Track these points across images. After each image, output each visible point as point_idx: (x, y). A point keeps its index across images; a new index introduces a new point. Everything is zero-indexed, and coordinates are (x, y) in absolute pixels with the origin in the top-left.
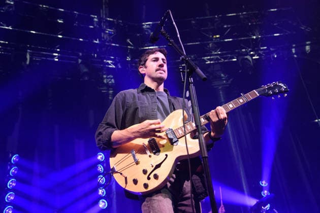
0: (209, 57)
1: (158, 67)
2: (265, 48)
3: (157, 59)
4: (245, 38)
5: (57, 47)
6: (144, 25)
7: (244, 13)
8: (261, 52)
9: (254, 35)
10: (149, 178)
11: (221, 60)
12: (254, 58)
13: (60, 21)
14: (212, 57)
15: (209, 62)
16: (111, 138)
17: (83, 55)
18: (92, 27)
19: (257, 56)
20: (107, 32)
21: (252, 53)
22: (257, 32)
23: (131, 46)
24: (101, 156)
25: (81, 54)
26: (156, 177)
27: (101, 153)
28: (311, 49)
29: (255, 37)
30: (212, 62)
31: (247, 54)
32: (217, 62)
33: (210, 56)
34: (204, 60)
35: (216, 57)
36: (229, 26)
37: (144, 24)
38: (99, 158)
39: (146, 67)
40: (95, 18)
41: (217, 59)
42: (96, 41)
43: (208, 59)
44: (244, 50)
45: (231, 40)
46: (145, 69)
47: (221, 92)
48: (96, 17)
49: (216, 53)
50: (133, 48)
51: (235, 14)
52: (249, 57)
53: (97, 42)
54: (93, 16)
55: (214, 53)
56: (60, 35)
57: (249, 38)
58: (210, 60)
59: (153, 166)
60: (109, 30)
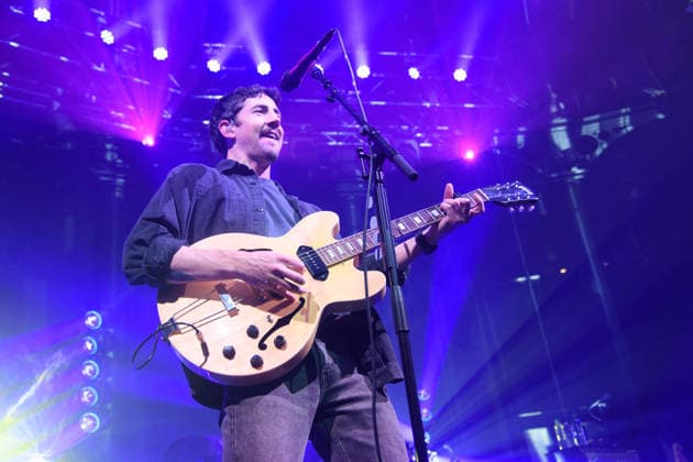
0: (335, 133)
1: (266, 127)
2: (446, 128)
3: (264, 110)
4: (410, 104)
5: (4, 66)
6: (207, 48)
7: (413, 54)
8: (436, 136)
9: (428, 101)
10: (262, 346)
11: (357, 141)
12: (422, 145)
13: (16, 11)
14: (340, 133)
15: (333, 143)
16: (170, 259)
17: (64, 93)
18: (90, 34)
19: (430, 142)
20: (125, 50)
21: (419, 135)
22: (433, 96)
23: (175, 87)
24: (94, 318)
25: (60, 90)
26: (280, 343)
27: (94, 312)
28: (526, 142)
29: (428, 105)
30: (340, 143)
31: (411, 136)
32: (350, 144)
33: (338, 131)
34: (324, 136)
35: (349, 134)
36: (382, 75)
37: (207, 45)
38: (90, 321)
39: (238, 125)
40: (99, 15)
41: (351, 139)
42: (99, 66)
43: (333, 137)
44: (405, 127)
45: (383, 103)
46: (234, 128)
47: (352, 207)
48: (102, 14)
49: (350, 126)
50: (179, 92)
51: (394, 54)
52: (413, 142)
53: (100, 69)
54: (96, 11)
55: (346, 125)
56: (14, 41)
57: (417, 104)
58: (338, 138)
59: (270, 321)
60: (129, 47)
